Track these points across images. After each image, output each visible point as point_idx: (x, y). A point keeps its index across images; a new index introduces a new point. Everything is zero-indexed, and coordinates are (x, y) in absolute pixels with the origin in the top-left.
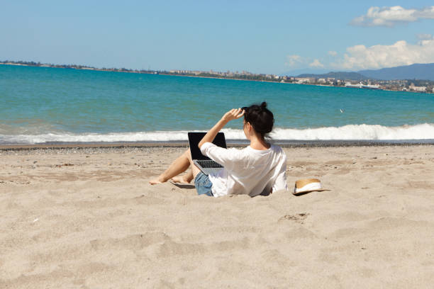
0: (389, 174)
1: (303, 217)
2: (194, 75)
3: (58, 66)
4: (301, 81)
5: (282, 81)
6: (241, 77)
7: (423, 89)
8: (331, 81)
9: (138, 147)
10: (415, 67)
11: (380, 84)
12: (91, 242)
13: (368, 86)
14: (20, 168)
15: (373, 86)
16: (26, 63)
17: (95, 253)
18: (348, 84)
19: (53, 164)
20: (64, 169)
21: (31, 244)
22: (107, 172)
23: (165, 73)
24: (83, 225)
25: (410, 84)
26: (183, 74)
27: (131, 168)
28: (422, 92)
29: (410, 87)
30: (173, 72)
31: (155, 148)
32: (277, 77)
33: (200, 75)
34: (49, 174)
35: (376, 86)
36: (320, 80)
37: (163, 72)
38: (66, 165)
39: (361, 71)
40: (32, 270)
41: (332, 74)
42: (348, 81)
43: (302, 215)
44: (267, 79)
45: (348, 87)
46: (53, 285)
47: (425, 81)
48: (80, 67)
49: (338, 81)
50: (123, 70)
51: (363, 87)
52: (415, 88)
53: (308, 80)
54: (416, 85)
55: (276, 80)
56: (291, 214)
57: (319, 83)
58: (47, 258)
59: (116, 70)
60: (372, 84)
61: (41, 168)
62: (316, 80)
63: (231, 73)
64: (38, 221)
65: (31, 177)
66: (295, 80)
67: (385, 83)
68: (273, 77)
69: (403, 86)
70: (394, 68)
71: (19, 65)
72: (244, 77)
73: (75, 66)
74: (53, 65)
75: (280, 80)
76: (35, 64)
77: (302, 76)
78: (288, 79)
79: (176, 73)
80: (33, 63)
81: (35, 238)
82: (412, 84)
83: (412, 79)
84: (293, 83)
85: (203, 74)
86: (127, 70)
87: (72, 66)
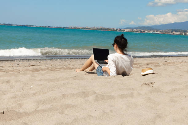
0: (178, 67)
1: (152, 84)
2: (80, 28)
3: (20, 26)
4: (126, 30)
5: (118, 31)
6: (100, 29)
7: (179, 33)
8: (139, 30)
9: (59, 59)
10: (175, 24)
11: (160, 31)
12: (62, 95)
13: (155, 32)
14: (12, 67)
15: (157, 32)
16: (6, 24)
17: (65, 100)
18: (146, 32)
19: (26, 65)
20: (32, 67)
21: (33, 97)
22: (51, 68)
23: (67, 28)
24: (54, 88)
25: (173, 31)
26: (74, 28)
27: (61, 67)
28: (178, 35)
29: (173, 33)
30: (70, 27)
31: (66, 59)
32: (116, 29)
33: (82, 29)
34: (26, 69)
35: (158, 32)
36: (134, 30)
37: (66, 28)
38: (32, 66)
39: (152, 26)
40: (38, 108)
41: (139, 27)
42: (146, 30)
43: (151, 83)
44: (111, 30)
45: (146, 33)
46: (50, 114)
47: (180, 30)
48: (30, 26)
49: (142, 30)
50: (49, 27)
51: (153, 33)
52: (175, 33)
53: (129, 30)
54: (176, 32)
55: (115, 30)
56: (146, 83)
57: (134, 31)
58: (43, 102)
59: (45, 27)
60: (157, 31)
61: (21, 67)
62: (132, 30)
63: (95, 27)
64: (33, 87)
65: (19, 70)
66: (123, 30)
67: (162, 31)
68: (114, 29)
69: (170, 32)
70: (166, 25)
71: (3, 25)
72: (101, 29)
73: (28, 25)
74: (18, 25)
75: (117, 30)
76: (10, 25)
77: (126, 28)
78: (120, 30)
79: (72, 28)
80: (9, 24)
81: (34, 94)
82: (174, 31)
83: (174, 29)
84: (122, 31)
85: (84, 28)
86: (50, 27)
87: (26, 25)
